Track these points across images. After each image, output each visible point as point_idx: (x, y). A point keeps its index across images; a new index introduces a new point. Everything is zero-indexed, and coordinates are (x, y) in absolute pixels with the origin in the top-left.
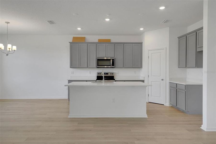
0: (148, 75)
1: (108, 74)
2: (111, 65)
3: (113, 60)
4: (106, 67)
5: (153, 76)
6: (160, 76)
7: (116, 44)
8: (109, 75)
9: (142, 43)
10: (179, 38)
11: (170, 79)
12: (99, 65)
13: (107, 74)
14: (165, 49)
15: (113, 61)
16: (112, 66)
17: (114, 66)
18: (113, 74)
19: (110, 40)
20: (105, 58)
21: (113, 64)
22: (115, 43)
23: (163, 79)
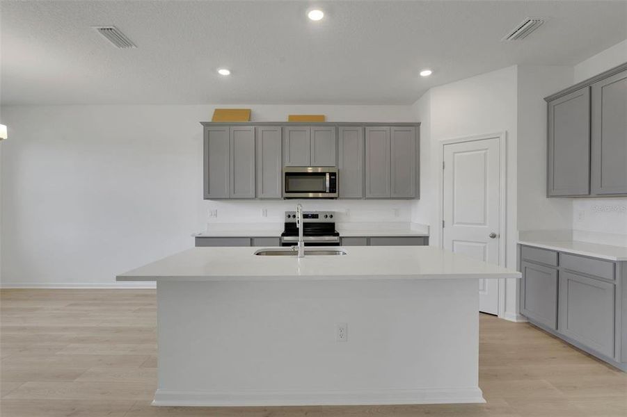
0: (443, 222)
1: (318, 218)
2: (328, 191)
3: (332, 174)
4: (311, 195)
5: (457, 223)
6: (484, 224)
7: (341, 129)
8: (321, 220)
9: (419, 124)
10: (549, 100)
11: (522, 234)
12: (290, 190)
13: (315, 216)
14: (503, 137)
15: (332, 177)
16: (330, 192)
17: (335, 192)
18: (331, 216)
19: (323, 117)
20: (310, 170)
21: (333, 188)
22: (337, 126)
23: (497, 234)
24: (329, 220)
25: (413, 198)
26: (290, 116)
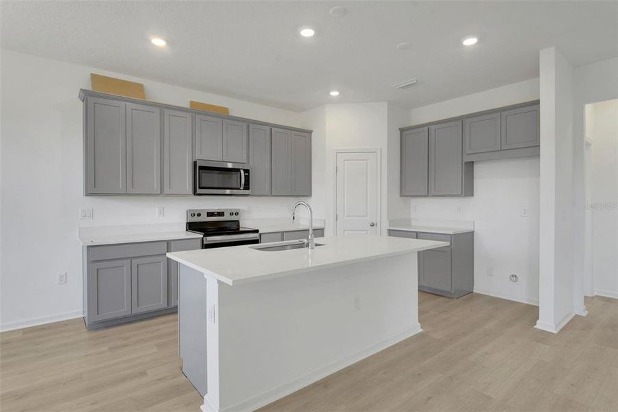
0: (337, 215)
1: (224, 216)
2: (242, 188)
3: (247, 171)
4: (228, 192)
5: (347, 216)
6: (366, 216)
8: (227, 217)
9: (312, 132)
10: (402, 130)
11: (391, 222)
12: (203, 185)
13: (221, 214)
14: (379, 152)
15: (247, 174)
16: (244, 189)
17: (249, 189)
18: (237, 214)
19: (226, 110)
20: (230, 166)
21: (247, 187)
23: (375, 223)
24: (234, 218)
25: (307, 196)
26: (192, 103)
